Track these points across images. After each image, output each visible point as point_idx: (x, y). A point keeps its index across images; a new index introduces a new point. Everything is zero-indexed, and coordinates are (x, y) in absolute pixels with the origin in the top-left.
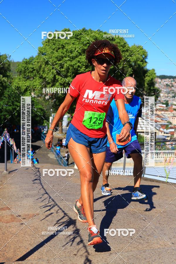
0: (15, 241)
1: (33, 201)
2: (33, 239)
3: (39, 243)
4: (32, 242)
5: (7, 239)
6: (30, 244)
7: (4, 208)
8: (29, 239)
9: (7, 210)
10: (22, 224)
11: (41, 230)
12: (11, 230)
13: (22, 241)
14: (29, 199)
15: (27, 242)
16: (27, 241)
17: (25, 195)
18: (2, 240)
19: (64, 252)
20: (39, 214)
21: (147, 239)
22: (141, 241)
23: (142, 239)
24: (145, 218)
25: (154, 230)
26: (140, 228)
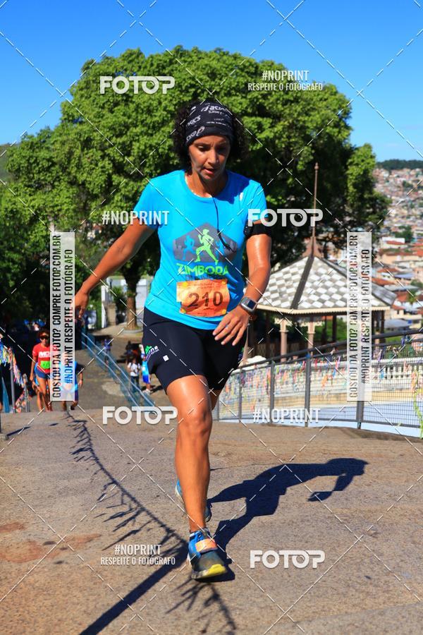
0: (45, 606)
1: (80, 503)
2: (91, 598)
3: (110, 608)
4: (90, 606)
5: (24, 602)
6: (85, 611)
7: (8, 525)
8: (82, 600)
9: (17, 531)
10: (60, 563)
11: (110, 575)
12: (31, 579)
13: (64, 606)
14: (69, 498)
15: (79, 607)
16: (78, 604)
17: (58, 489)
18: (14, 607)
19: (176, 626)
20: (101, 536)
21: (386, 582)
22: (371, 587)
23: (371, 584)
24: (376, 530)
25: (403, 559)
26: (365, 555)
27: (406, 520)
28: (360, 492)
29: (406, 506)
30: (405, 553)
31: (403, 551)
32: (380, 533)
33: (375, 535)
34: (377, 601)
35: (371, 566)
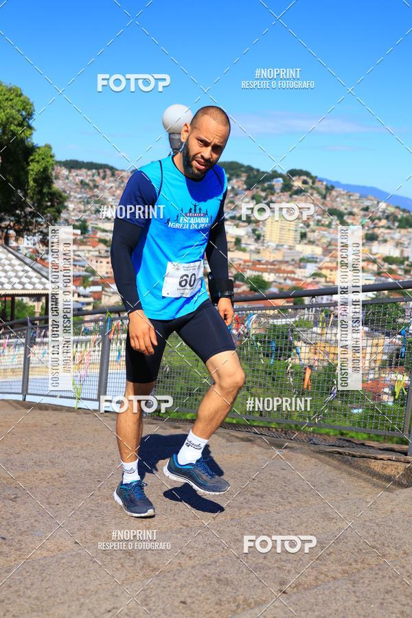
21: (19, 541)
22: (5, 547)
23: (5, 544)
24: (16, 494)
25: (36, 518)
26: (3, 519)
27: (45, 484)
28: (8, 460)
29: (47, 471)
30: (39, 514)
31: (38, 512)
32: (19, 497)
33: (14, 500)
34: (8, 559)
35: (8, 527)
